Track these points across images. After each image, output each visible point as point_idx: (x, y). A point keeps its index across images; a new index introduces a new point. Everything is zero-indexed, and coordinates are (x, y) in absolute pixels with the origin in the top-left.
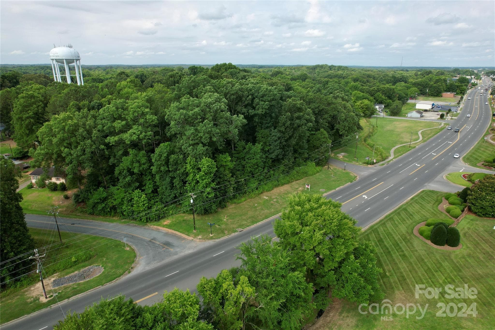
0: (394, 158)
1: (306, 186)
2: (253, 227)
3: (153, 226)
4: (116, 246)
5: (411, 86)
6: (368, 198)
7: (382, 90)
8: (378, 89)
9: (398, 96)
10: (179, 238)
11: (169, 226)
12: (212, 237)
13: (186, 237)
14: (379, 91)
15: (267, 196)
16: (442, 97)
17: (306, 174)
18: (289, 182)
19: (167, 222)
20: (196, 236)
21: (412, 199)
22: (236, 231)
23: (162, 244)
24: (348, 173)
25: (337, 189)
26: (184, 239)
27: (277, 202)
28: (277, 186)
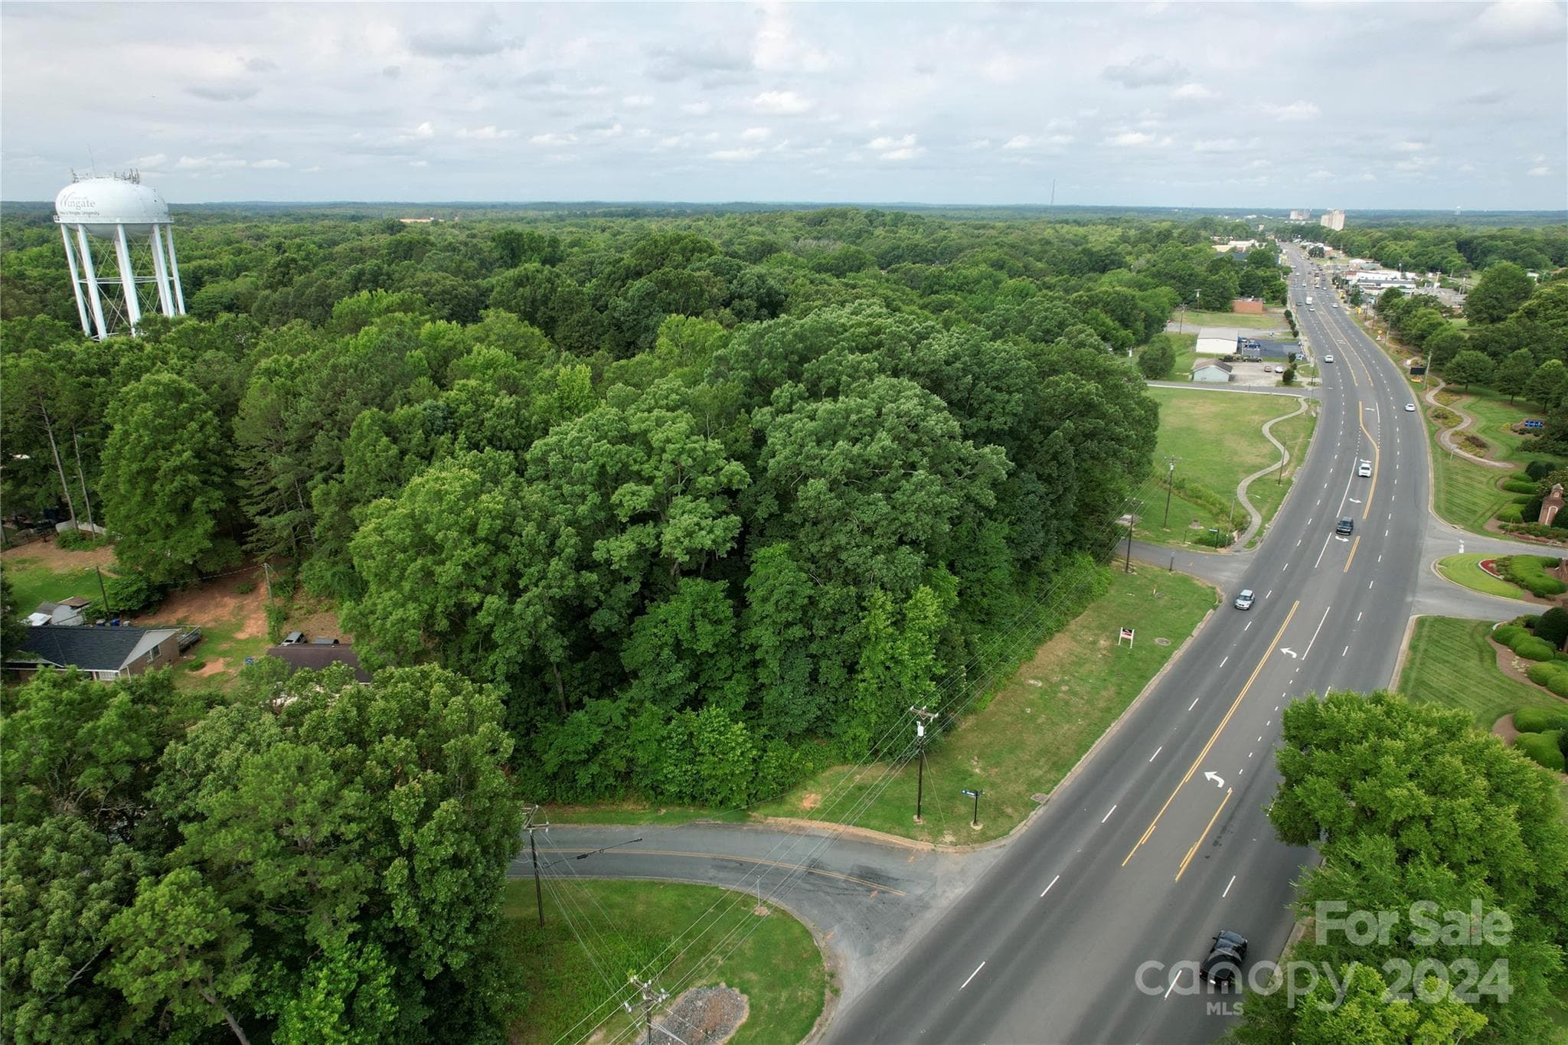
0: (1266, 519)
1: (1122, 635)
2: (1068, 781)
3: (774, 819)
4: (721, 906)
5: (1149, 280)
6: (1300, 654)
7: (1101, 300)
8: (1090, 297)
9: (1143, 315)
10: (889, 850)
11: (830, 814)
12: (983, 833)
13: (906, 843)
14: (1094, 304)
15: (1036, 678)
16: (1232, 310)
17: (1084, 595)
18: (1061, 626)
19: (810, 799)
20: (936, 834)
21: (1413, 647)
22: (1034, 805)
23: (854, 880)
24: (1185, 580)
25: (1195, 633)
26: (907, 851)
27: (1072, 692)
28: (1039, 642)
